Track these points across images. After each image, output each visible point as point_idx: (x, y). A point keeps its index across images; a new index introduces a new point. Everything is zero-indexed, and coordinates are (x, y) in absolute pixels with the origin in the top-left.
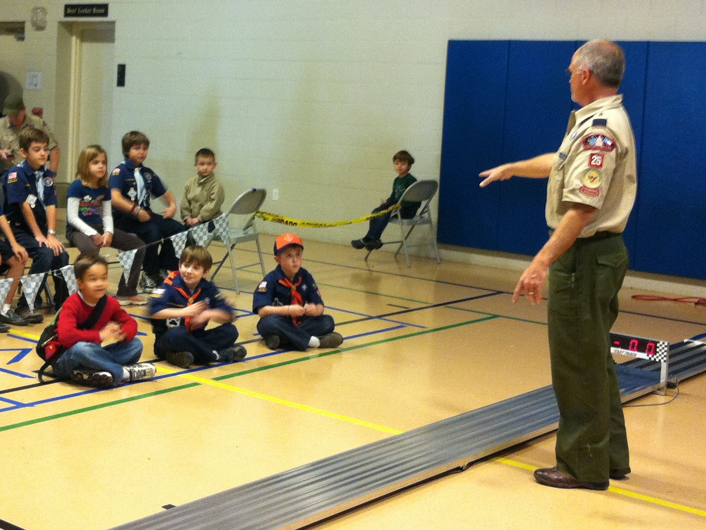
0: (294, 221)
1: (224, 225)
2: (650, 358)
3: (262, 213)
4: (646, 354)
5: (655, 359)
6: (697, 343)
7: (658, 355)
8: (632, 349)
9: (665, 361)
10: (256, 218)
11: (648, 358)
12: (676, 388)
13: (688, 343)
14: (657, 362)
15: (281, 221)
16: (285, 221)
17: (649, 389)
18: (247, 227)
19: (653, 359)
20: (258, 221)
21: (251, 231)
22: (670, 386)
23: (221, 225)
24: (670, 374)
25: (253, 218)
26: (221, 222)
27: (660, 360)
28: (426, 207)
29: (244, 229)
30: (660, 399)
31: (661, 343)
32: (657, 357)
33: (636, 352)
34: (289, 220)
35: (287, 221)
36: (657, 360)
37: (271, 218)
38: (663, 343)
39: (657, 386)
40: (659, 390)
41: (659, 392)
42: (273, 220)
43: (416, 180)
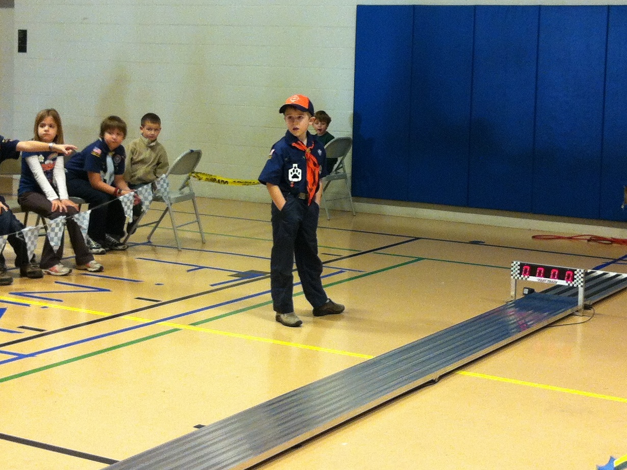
0: (225, 180)
1: (165, 185)
2: (569, 284)
3: (197, 173)
4: (565, 281)
5: (573, 285)
6: (599, 272)
7: (575, 281)
8: (553, 277)
9: (582, 286)
10: (191, 177)
11: (567, 284)
12: (592, 309)
13: (592, 272)
14: (575, 287)
15: (214, 180)
16: (217, 180)
17: (569, 312)
18: (183, 187)
19: (571, 285)
20: (193, 181)
21: (186, 190)
22: (587, 307)
23: (162, 186)
24: (586, 297)
25: (189, 178)
26: (162, 182)
27: (577, 286)
28: (341, 162)
29: (180, 189)
30: (579, 319)
31: (578, 270)
32: (575, 283)
33: (557, 280)
34: (221, 179)
35: (219, 180)
36: (575, 286)
37: (204, 177)
38: (580, 271)
39: (575, 309)
40: (577, 311)
41: (577, 313)
42: (207, 179)
43: (334, 138)
